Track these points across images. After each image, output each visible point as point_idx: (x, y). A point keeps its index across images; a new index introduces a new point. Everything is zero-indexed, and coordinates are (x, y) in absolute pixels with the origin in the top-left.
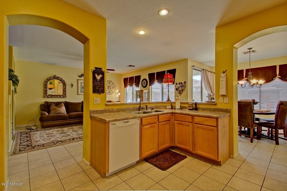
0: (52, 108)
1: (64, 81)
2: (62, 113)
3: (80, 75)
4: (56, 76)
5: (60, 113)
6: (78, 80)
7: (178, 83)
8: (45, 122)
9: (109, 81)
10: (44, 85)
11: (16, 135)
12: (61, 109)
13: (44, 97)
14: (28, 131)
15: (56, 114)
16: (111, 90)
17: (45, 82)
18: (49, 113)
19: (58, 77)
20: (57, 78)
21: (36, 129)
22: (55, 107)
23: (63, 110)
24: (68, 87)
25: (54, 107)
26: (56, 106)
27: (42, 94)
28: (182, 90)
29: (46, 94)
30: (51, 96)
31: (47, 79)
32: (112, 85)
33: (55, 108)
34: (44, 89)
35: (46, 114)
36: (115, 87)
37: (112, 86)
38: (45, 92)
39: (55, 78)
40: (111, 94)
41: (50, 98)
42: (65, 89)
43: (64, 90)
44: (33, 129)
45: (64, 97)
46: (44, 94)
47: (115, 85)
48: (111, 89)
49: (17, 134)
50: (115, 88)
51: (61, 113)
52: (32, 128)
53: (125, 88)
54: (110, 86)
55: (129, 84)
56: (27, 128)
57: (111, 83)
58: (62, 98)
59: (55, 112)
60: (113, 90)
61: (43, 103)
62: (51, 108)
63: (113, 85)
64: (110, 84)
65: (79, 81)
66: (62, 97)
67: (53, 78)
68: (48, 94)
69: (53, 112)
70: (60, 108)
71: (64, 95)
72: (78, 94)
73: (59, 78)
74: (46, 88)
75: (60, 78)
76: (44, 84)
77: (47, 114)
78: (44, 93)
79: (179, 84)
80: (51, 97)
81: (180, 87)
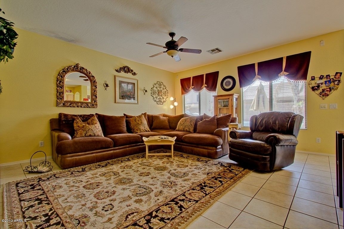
0: (79, 126)
1: (93, 77)
2: (97, 136)
3: (118, 68)
4: (79, 66)
5: (93, 136)
6: (115, 76)
7: (317, 76)
8: (68, 155)
9: (159, 82)
10: (57, 81)
11: (5, 193)
12: (96, 127)
13: (57, 105)
14: (33, 180)
15: (86, 137)
16: (162, 98)
17: (58, 75)
18: (72, 135)
19: (83, 68)
20: (81, 69)
21: (49, 171)
22: (84, 124)
23: (97, 129)
24: (100, 88)
25: (81, 124)
26: (83, 121)
27: (54, 98)
28: (330, 88)
29: (61, 99)
30: (72, 104)
31: (63, 69)
32: (163, 89)
33: (83, 126)
34: (57, 90)
35: (68, 139)
36: (168, 93)
37: (163, 91)
38: (60, 95)
39: (77, 68)
40: (162, 104)
41: (68, 107)
42: (95, 91)
43: (94, 94)
44: (44, 172)
45: (93, 105)
46: (58, 99)
47: (167, 90)
48: (162, 95)
49: (9, 191)
50: (167, 95)
51: (95, 136)
52: (40, 168)
53: (182, 94)
54: (161, 90)
55: (193, 87)
56: (29, 169)
57: (163, 86)
58: (89, 107)
59: (85, 135)
60: (165, 97)
61: (57, 117)
62: (75, 125)
63: (165, 90)
64: (160, 88)
65: (117, 78)
66: (89, 105)
67: (73, 68)
68: (64, 100)
69: (81, 134)
70: (93, 126)
71: (93, 102)
72: (115, 102)
73: (84, 70)
74: (61, 87)
75: (86, 70)
76: (57, 79)
77: (70, 137)
78: (57, 96)
79: (321, 78)
80: (70, 104)
81: (322, 84)
